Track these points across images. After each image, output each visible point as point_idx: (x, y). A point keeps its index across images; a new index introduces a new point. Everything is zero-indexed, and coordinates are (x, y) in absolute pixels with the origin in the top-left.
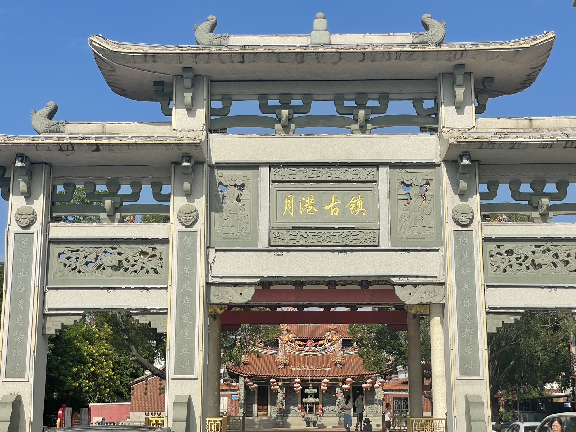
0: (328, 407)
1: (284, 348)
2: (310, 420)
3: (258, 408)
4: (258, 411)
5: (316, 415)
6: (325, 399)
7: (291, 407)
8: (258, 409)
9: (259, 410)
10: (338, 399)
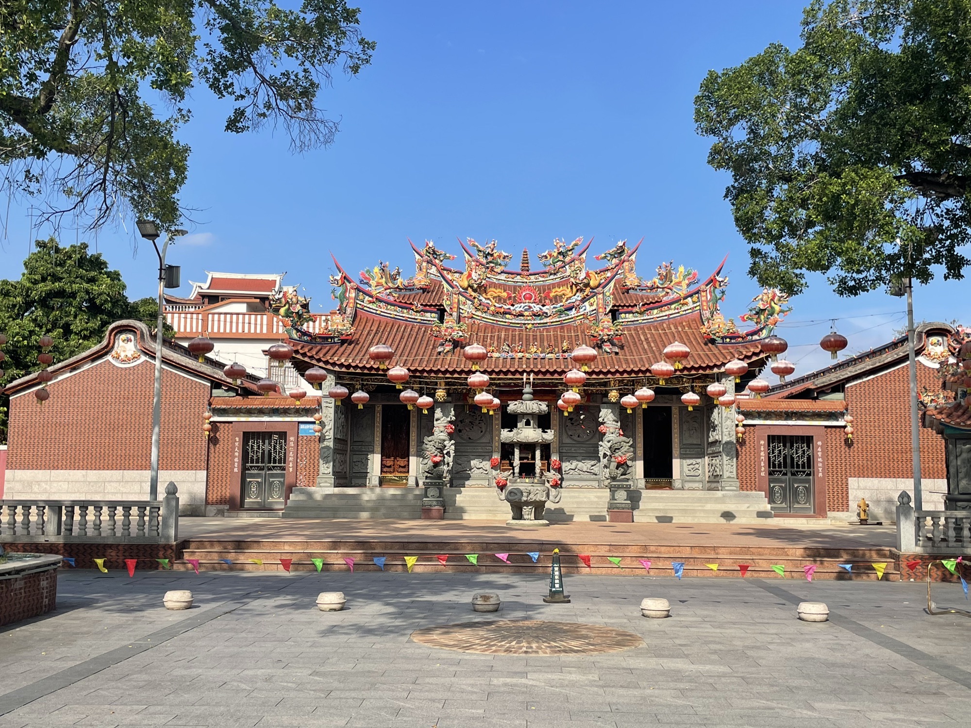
0: (575, 463)
1: (456, 305)
2: (524, 499)
3: (382, 464)
4: (382, 471)
5: (544, 484)
6: (567, 440)
7: (473, 463)
8: (383, 466)
9: (385, 470)
10: (606, 438)
